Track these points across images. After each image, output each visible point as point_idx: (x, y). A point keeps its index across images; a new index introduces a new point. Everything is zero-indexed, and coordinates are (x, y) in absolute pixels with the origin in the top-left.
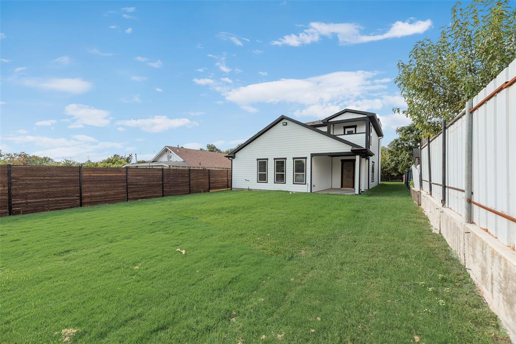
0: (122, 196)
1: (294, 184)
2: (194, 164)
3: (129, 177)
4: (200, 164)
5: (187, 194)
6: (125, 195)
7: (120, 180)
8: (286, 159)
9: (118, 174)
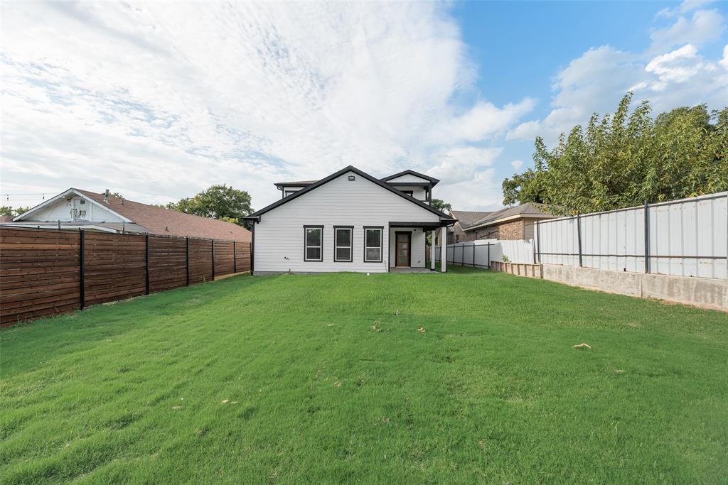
0: (71, 296)
1: (365, 262)
2: (157, 230)
3: (86, 253)
4: (166, 229)
5: (184, 285)
6: (78, 295)
7: (67, 260)
8: (353, 227)
9: (64, 246)
